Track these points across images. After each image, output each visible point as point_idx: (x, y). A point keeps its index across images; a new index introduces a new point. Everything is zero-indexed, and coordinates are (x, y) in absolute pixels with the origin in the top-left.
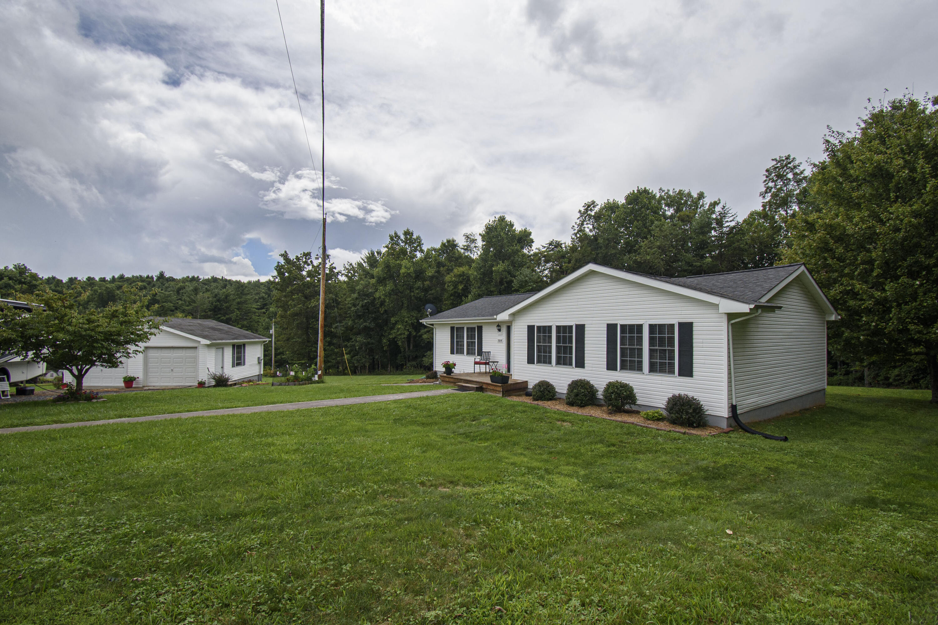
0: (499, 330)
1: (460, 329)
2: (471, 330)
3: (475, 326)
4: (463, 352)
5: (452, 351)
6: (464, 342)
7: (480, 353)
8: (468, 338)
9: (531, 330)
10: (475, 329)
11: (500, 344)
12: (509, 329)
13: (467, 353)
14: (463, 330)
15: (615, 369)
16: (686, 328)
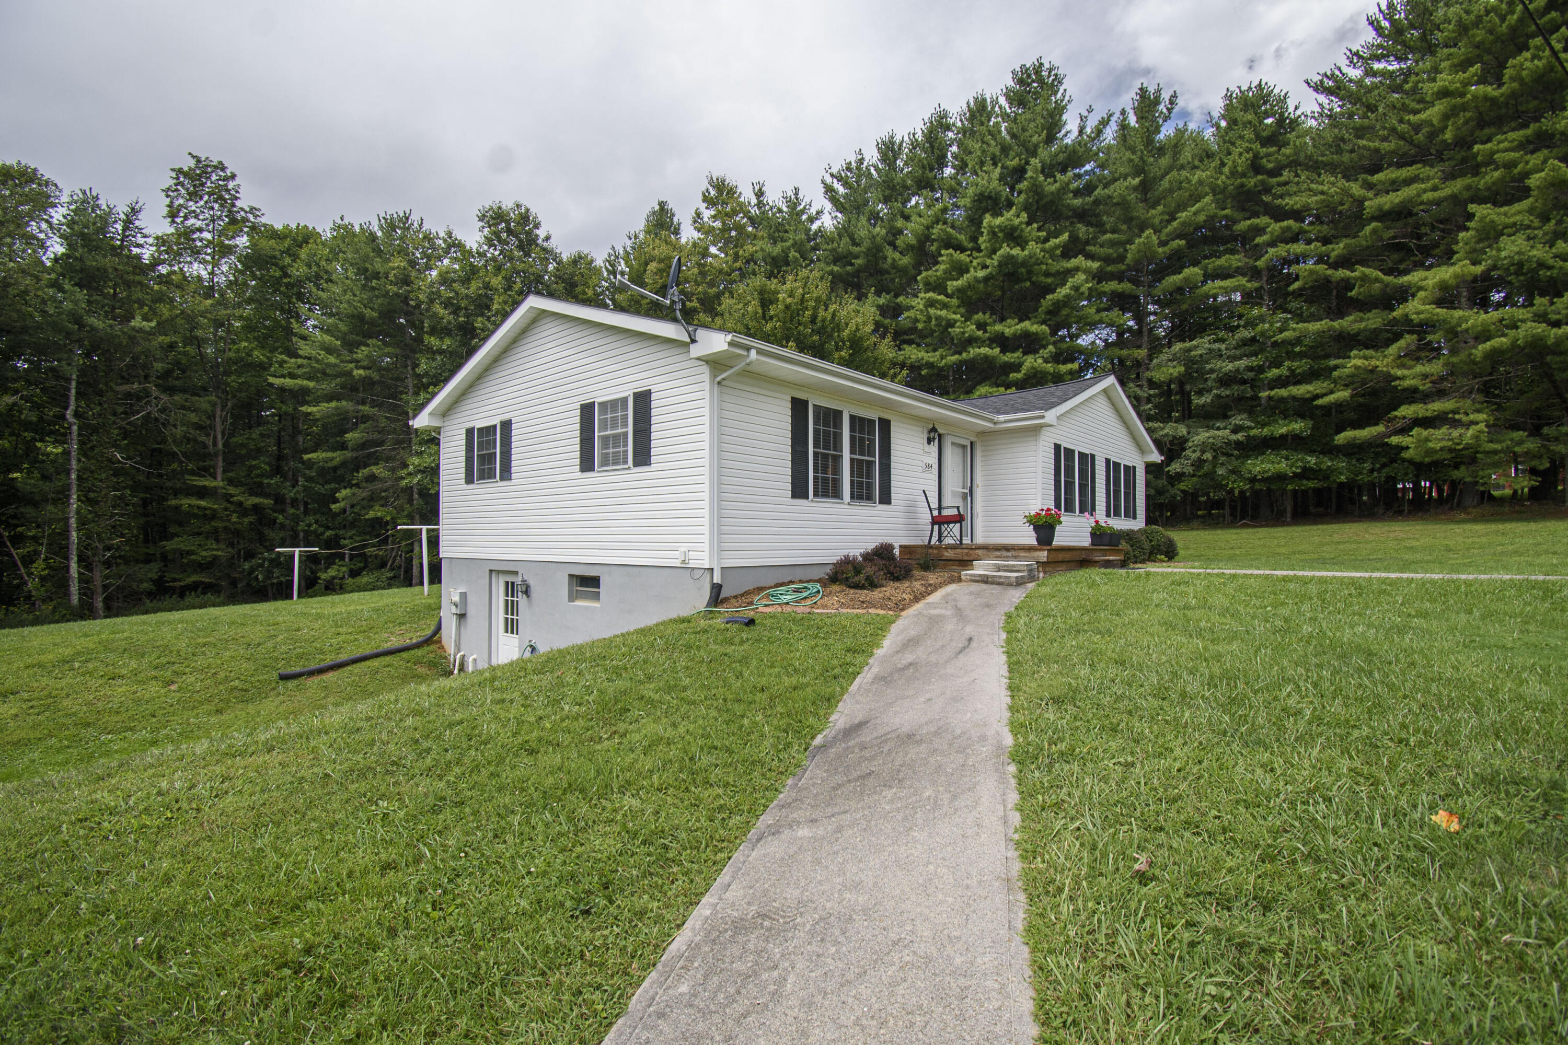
0: (929, 441)
1: (829, 421)
2: (860, 429)
4: (836, 494)
5: (799, 491)
6: (838, 459)
7: (886, 499)
8: (851, 449)
9: (1056, 452)
10: (871, 425)
11: (928, 475)
12: (940, 443)
13: (851, 497)
14: (837, 420)
15: (1110, 515)
16: (1134, 472)
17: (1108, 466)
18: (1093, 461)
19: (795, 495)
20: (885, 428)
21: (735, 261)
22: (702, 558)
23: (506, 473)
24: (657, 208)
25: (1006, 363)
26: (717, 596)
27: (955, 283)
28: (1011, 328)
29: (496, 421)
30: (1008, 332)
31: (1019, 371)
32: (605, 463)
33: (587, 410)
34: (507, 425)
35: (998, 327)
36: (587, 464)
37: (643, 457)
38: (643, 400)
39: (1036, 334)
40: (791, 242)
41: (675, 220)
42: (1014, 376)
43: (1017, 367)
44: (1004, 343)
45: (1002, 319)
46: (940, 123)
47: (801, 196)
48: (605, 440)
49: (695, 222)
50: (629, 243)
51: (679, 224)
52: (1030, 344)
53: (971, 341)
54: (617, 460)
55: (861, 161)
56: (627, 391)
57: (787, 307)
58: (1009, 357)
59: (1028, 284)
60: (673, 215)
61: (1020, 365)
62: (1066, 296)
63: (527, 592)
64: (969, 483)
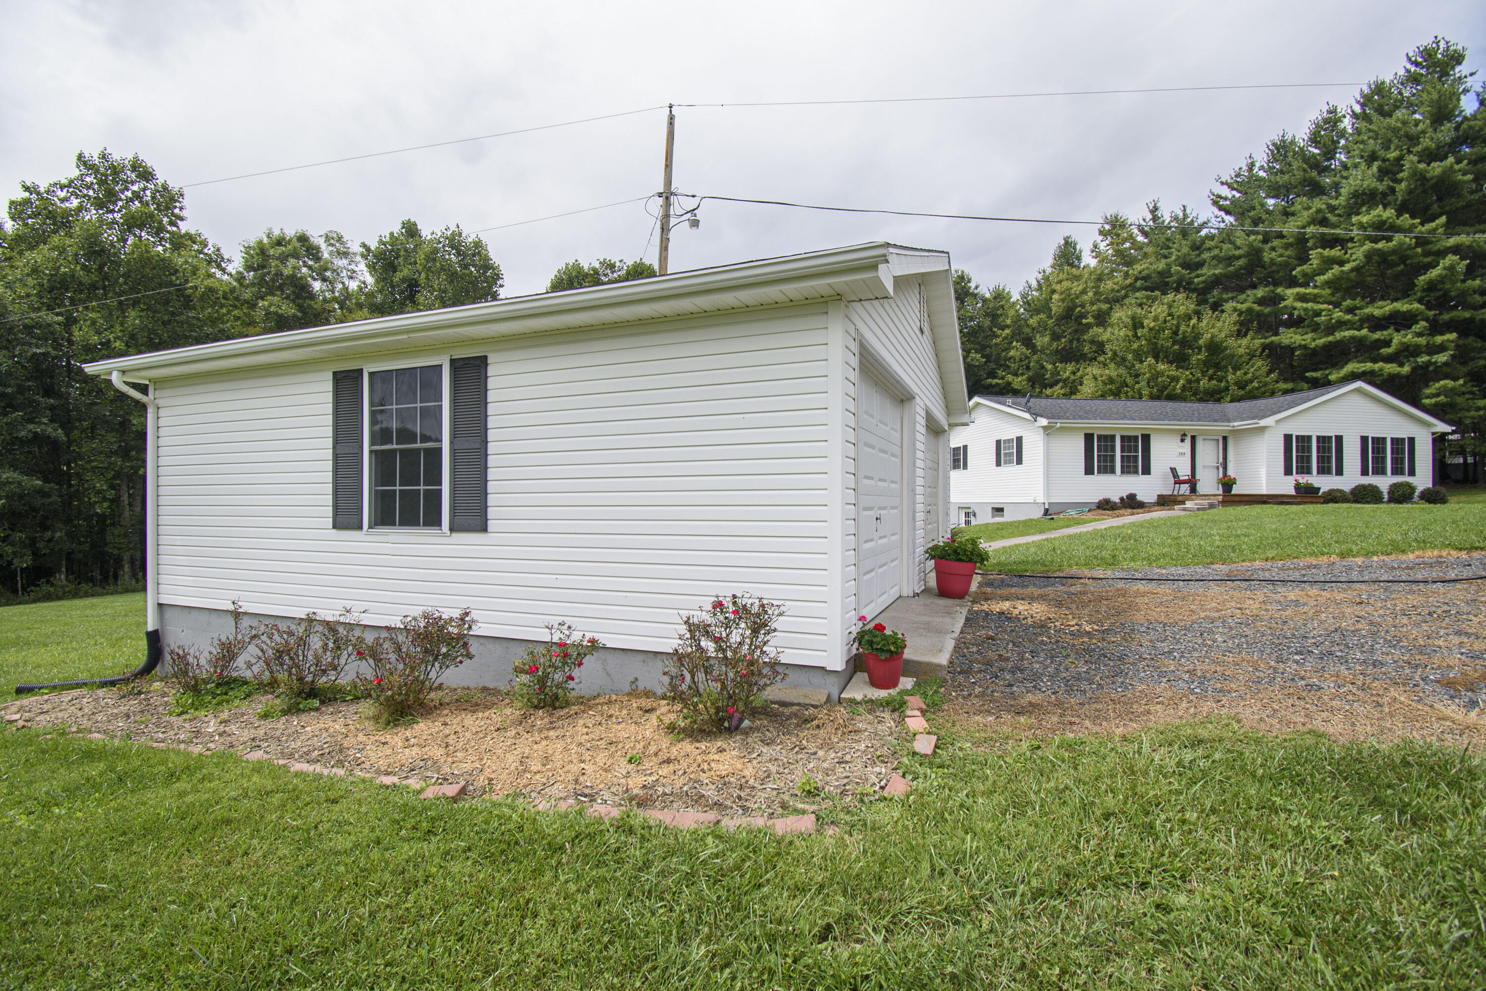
0: (1182, 441)
1: (1107, 440)
2: (1128, 441)
3: (1139, 434)
4: (1113, 471)
5: (1089, 471)
6: (1113, 458)
7: (1147, 471)
8: (1122, 451)
9: (1288, 438)
10: (1136, 438)
11: (1182, 458)
12: (1193, 438)
13: (1122, 472)
14: (1113, 438)
15: (1367, 474)
16: (1412, 440)
17: (1364, 439)
18: (1339, 439)
19: (1086, 473)
20: (1146, 438)
21: (1125, 279)
22: (1041, 500)
23: (965, 467)
24: (1063, 242)
25: (1378, 340)
26: (1046, 513)
27: (1322, 277)
28: (1382, 309)
29: (961, 445)
30: (1377, 312)
31: (1389, 346)
32: (1005, 463)
33: (998, 443)
34: (965, 447)
35: (1368, 310)
36: (998, 464)
37: (1019, 461)
38: (1019, 440)
39: (1409, 311)
40: (1174, 258)
41: (1078, 247)
42: (1385, 351)
43: (1387, 343)
44: (1377, 324)
45: (1372, 301)
46: (1332, 120)
47: (1188, 211)
48: (1006, 454)
49: (1092, 251)
50: (1040, 276)
51: (1081, 251)
52: (1402, 321)
53: (1341, 325)
54: (1011, 462)
55: (1251, 166)
56: (1014, 436)
57: (1151, 329)
58: (1377, 335)
59: (1402, 267)
60: (1075, 244)
61: (1391, 341)
62: (1440, 275)
63: (974, 515)
64: (1221, 460)
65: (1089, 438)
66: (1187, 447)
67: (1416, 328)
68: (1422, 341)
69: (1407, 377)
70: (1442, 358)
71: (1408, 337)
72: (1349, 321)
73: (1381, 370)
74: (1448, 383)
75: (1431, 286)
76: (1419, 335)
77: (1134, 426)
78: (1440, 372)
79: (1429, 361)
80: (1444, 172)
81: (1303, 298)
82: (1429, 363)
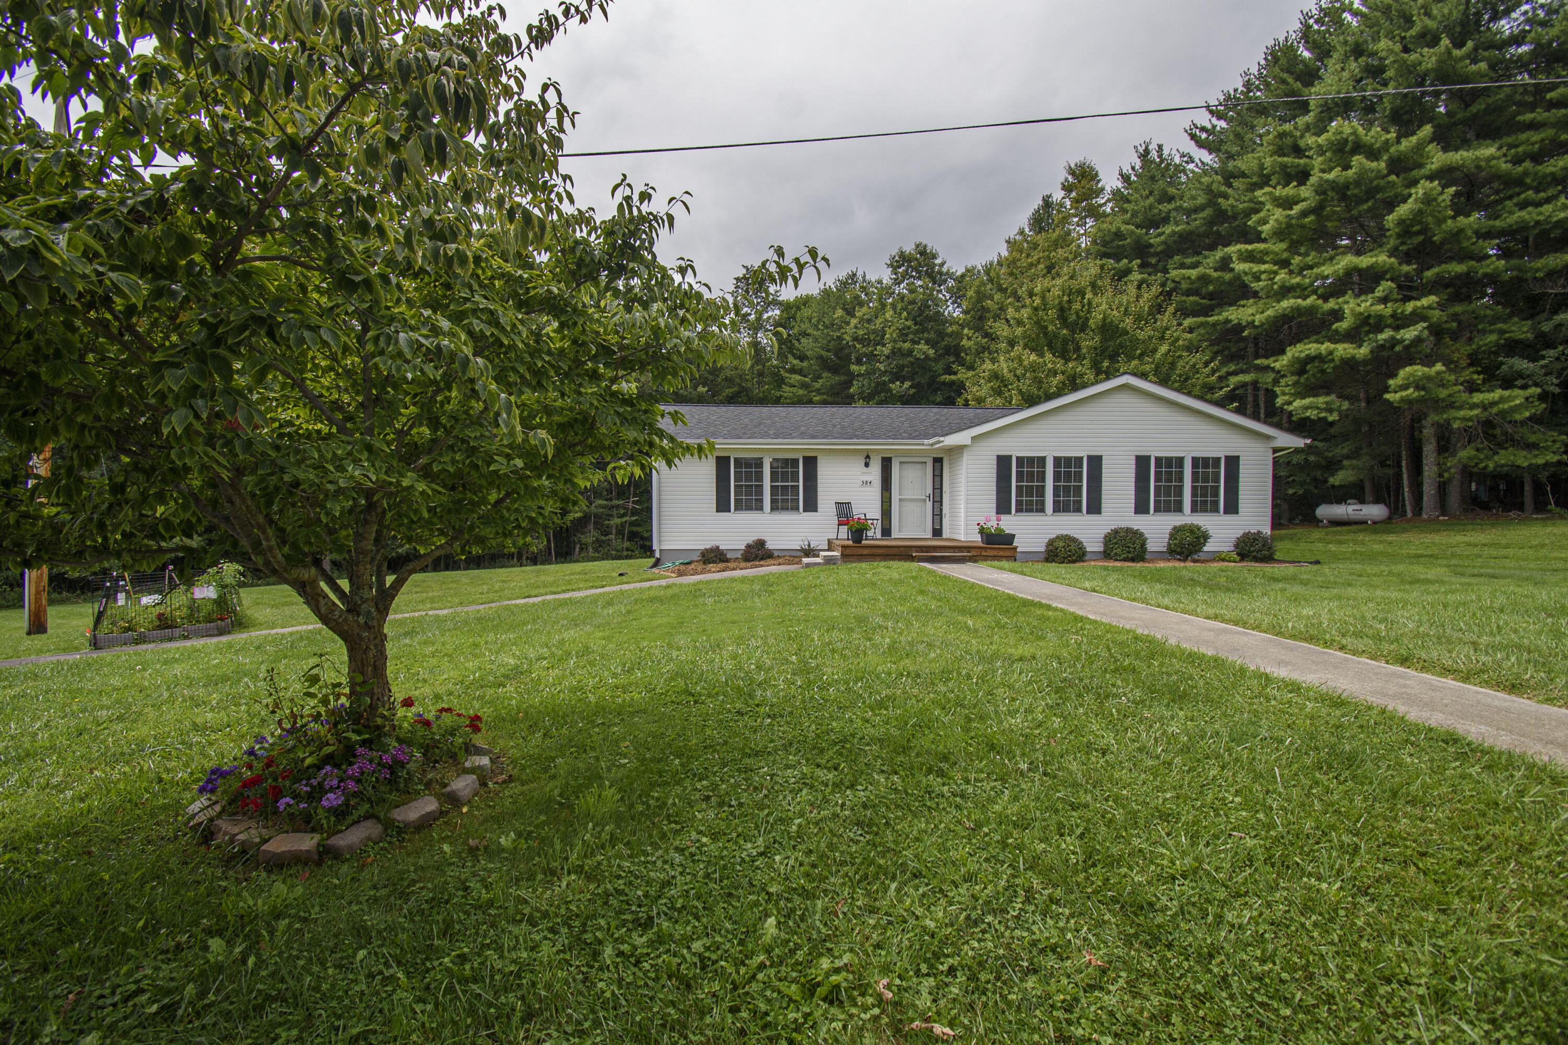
0: (867, 465)
3: (799, 456)
4: (758, 507)
5: (722, 506)
6: (759, 489)
7: (811, 508)
8: (773, 479)
9: (1003, 462)
10: (795, 462)
11: (867, 489)
12: (886, 463)
13: (773, 509)
14: (759, 463)
15: (1147, 511)
16: (1233, 462)
17: (1142, 462)
18: (1096, 462)
19: (718, 510)
20: (811, 463)
25: (1333, 311)
26: (656, 563)
28: (1336, 266)
31: (1344, 319)
39: (1371, 267)
42: (1339, 326)
53: (1287, 291)
58: (1330, 304)
59: (1369, 203)
61: (1344, 311)
62: (1413, 212)
64: (929, 491)
65: (722, 463)
66: (874, 473)
67: (1380, 292)
68: (1385, 310)
69: (1365, 362)
70: (1409, 334)
71: (1366, 305)
72: (1298, 285)
73: (1331, 353)
74: (1418, 370)
75: (1406, 228)
76: (1384, 300)
77: (796, 447)
78: (1410, 354)
79: (1393, 338)
80: (1440, 61)
81: (1250, 257)
82: (1393, 342)
